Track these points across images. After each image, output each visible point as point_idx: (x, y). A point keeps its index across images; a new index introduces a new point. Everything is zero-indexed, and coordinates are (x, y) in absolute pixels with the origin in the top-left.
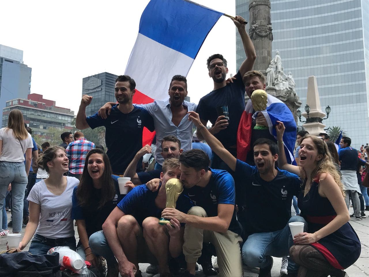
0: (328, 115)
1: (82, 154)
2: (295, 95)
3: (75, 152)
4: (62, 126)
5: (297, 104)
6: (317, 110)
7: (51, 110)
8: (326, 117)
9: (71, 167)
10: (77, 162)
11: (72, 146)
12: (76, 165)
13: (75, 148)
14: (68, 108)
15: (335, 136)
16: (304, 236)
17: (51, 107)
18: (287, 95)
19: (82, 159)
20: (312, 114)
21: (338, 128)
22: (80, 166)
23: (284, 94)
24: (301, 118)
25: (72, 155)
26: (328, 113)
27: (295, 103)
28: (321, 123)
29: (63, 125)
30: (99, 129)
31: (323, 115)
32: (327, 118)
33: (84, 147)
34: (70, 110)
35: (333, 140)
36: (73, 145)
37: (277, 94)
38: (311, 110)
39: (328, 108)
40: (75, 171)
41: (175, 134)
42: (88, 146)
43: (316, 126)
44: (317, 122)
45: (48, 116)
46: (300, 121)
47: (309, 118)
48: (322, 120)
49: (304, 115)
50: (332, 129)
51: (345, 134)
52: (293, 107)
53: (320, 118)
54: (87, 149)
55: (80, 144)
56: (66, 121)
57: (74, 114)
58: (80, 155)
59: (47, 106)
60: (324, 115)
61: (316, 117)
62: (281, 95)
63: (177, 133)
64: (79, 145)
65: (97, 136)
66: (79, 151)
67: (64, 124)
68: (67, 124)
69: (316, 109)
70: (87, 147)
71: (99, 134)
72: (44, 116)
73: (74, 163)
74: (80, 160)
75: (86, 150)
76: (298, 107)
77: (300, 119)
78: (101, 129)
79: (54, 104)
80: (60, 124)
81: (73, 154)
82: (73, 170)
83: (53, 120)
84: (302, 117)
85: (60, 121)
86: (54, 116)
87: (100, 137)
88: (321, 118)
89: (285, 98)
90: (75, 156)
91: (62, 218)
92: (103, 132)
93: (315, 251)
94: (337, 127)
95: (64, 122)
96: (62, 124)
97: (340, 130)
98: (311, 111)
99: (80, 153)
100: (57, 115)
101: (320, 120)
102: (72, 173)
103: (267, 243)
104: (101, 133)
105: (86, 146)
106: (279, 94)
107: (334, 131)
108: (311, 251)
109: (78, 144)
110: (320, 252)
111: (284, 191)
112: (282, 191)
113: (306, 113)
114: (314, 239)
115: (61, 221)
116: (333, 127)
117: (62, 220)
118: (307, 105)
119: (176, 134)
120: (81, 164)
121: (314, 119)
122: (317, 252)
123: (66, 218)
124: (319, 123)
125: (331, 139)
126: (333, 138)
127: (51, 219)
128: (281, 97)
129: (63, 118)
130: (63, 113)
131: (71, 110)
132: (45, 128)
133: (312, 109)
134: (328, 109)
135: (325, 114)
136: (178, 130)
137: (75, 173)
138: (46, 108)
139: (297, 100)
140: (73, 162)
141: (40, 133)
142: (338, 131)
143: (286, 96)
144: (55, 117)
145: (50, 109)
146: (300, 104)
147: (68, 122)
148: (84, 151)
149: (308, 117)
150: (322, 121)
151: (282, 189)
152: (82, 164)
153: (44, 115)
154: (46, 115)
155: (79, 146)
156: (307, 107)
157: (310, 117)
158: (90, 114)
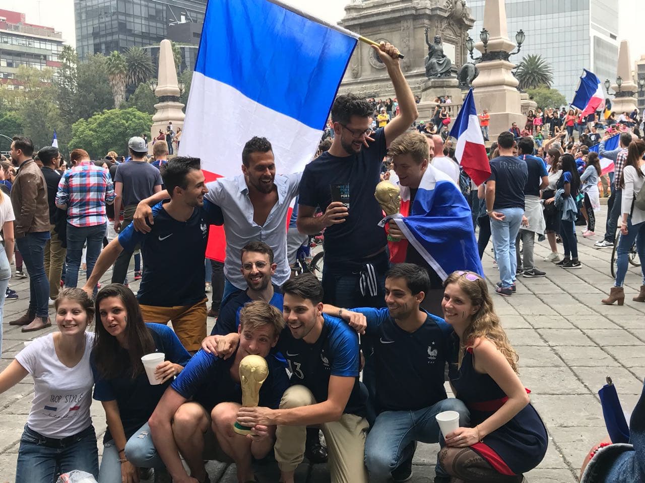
0: (519, 47)
1: (89, 191)
2: (463, 5)
3: (77, 187)
4: (42, 61)
5: (467, 22)
6: (501, 38)
7: (19, 31)
8: (515, 50)
9: (72, 214)
10: (81, 206)
11: (69, 178)
12: (80, 211)
13: (76, 181)
14: (50, 26)
15: (530, 72)
16: (459, 435)
17: (18, 25)
18: (451, 5)
19: (89, 199)
20: (493, 45)
21: (537, 58)
22: (86, 211)
23: (445, 4)
24: (473, 51)
25: (71, 194)
26: (520, 44)
27: (464, 19)
28: (508, 60)
29: (44, 59)
30: (111, 68)
31: (511, 47)
32: (518, 53)
33: (90, 178)
34: (53, 29)
35: (528, 80)
36: (72, 176)
37: (433, 3)
38: (490, 38)
39: (521, 33)
40: (78, 222)
41: (259, 239)
42: (98, 176)
43: (498, 67)
44: (501, 60)
45: (14, 42)
46: (472, 57)
47: (486, 52)
48: (509, 55)
49: (478, 48)
50: (526, 61)
51: (549, 69)
52: (460, 28)
53: (505, 52)
54: (97, 182)
55: (83, 173)
56: (49, 52)
57: (61, 38)
58: (84, 193)
59: (9, 24)
60: (513, 47)
61: (498, 50)
62: (440, 7)
63: (263, 237)
64: (83, 175)
65: (109, 80)
66: (84, 186)
67: (45, 56)
68: (50, 57)
69: (500, 35)
70: (96, 178)
71: (111, 77)
72: (7, 42)
73: (76, 207)
74: (86, 202)
75: (95, 184)
76: (469, 27)
77: (471, 53)
78: (114, 67)
79: (22, 19)
80: (37, 57)
81: (72, 192)
82: (75, 220)
83: (24, 50)
84: (475, 51)
85: (36, 52)
86: (24, 42)
87: (114, 82)
88: (507, 51)
89: (445, 11)
90: (76, 195)
91: (72, 406)
92: (118, 73)
93: (478, 457)
94: (535, 56)
95: (45, 54)
96: (42, 57)
97: (540, 61)
98: (490, 40)
99: (85, 189)
100: (31, 41)
101: (506, 56)
102: (73, 224)
103: (404, 431)
104: (114, 74)
105: (94, 176)
106: (436, 4)
107: (529, 63)
108: (472, 459)
109: (80, 173)
110: (484, 458)
111: (432, 351)
112: (428, 351)
113: (482, 43)
114: (476, 437)
115: (70, 411)
116: (529, 56)
117: (72, 409)
118: (484, 29)
119: (261, 239)
120: (88, 209)
121: (496, 54)
122: (480, 460)
123: (79, 406)
124: (503, 61)
125: (524, 78)
126: (528, 76)
127: (54, 405)
128: (439, 10)
129: (43, 46)
130: (41, 35)
131: (55, 30)
132: (10, 65)
133: (493, 36)
134: (521, 36)
135: (515, 44)
136: (263, 232)
137: (80, 225)
138: (7, 27)
139: (467, 15)
140: (74, 205)
141: (2, 74)
142: (537, 62)
143: (448, 7)
144: (27, 44)
145: (16, 28)
146: (473, 21)
147: (53, 52)
148: (91, 185)
149: (486, 50)
150: (510, 58)
151: (429, 347)
152: (91, 208)
153: (6, 40)
154: (9, 40)
155: (82, 177)
156: (484, 32)
157: (488, 51)
158: (92, 38)
